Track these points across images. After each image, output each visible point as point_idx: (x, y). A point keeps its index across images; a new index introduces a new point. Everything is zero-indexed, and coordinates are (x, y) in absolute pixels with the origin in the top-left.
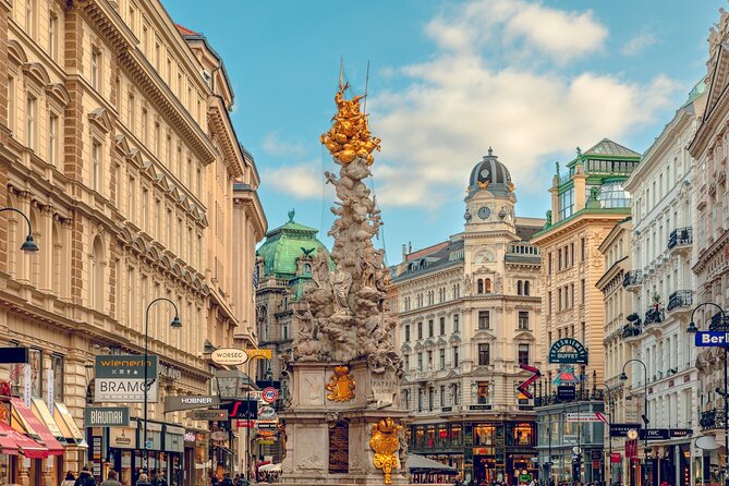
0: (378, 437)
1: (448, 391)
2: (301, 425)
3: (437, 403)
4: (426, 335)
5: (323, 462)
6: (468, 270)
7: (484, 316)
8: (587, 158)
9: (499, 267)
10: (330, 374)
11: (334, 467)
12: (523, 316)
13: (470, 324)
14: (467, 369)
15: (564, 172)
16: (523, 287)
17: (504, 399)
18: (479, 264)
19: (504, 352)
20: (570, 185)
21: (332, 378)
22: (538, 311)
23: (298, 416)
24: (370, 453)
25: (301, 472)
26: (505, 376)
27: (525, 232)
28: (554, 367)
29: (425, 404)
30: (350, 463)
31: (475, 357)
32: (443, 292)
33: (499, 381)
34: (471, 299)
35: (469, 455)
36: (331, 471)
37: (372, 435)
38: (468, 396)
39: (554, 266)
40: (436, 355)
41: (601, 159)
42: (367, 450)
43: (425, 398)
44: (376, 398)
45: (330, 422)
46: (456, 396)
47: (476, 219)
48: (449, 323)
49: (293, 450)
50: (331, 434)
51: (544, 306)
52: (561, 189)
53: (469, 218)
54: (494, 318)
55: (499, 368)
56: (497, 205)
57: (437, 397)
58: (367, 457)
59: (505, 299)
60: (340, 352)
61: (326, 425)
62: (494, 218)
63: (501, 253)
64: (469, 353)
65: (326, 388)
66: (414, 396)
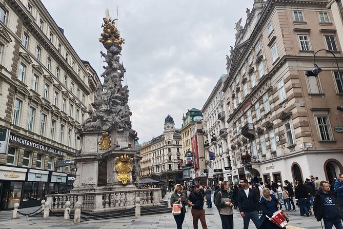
0: (120, 164)
1: (162, 167)
2: (84, 162)
3: (160, 170)
4: (159, 154)
5: (95, 181)
6: (166, 139)
7: (169, 150)
8: (190, 111)
9: (172, 138)
10: (100, 137)
11: (100, 183)
12: (178, 149)
13: (166, 151)
14: (166, 161)
15: (185, 115)
16: (178, 143)
17: (175, 168)
18: (168, 138)
19: (174, 157)
20: (187, 118)
21: (101, 139)
22: (181, 148)
23: (83, 158)
24: (115, 173)
25: (83, 186)
26: (175, 163)
27: (177, 131)
28: (186, 158)
29: (158, 170)
30: (107, 180)
31: (168, 158)
32: (160, 145)
33: (173, 163)
34: (167, 146)
35: (168, 181)
36: (99, 185)
37: (116, 164)
38: (167, 168)
39: (184, 136)
40: (160, 159)
41: (193, 111)
42: (114, 172)
43: (158, 169)
44: (119, 145)
45: (99, 160)
46: (164, 168)
47: (167, 128)
48: (162, 151)
49: (79, 175)
50: (99, 166)
51: (183, 146)
52: (184, 119)
53: (165, 128)
54: (172, 149)
55: (173, 161)
56: (171, 125)
57: (160, 168)
58: (114, 176)
59: (174, 145)
60: (105, 126)
61: (97, 162)
62: (170, 128)
63: (172, 136)
64: (167, 158)
65: (98, 143)
66: (155, 169)
